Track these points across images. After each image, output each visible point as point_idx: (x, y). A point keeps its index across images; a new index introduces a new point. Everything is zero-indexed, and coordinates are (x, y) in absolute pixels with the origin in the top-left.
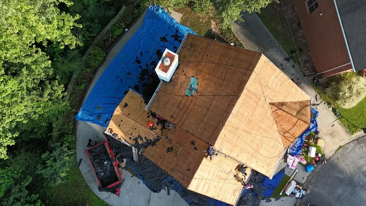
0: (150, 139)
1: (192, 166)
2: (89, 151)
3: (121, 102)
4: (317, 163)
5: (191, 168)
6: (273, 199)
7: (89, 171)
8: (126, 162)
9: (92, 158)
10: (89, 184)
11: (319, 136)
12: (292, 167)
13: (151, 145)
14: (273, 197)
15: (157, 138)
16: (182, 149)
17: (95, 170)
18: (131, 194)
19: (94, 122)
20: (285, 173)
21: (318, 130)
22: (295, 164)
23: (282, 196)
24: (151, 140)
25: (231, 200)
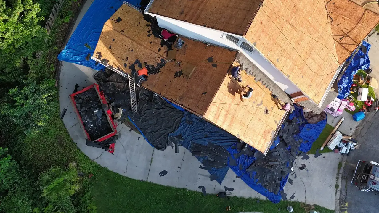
0: (152, 64)
1: (209, 88)
2: (75, 97)
3: (113, 15)
4: (369, 109)
5: (209, 89)
6: (311, 156)
7: (75, 125)
8: (123, 113)
9: (79, 105)
10: (74, 141)
11: (370, 75)
12: (338, 111)
13: (152, 73)
14: (312, 153)
15: (161, 63)
16: (196, 70)
17: (82, 121)
18: (128, 152)
19: (81, 63)
20: (328, 122)
21: (370, 68)
22: (342, 108)
23: (323, 151)
24: (152, 66)
25: (261, 145)
